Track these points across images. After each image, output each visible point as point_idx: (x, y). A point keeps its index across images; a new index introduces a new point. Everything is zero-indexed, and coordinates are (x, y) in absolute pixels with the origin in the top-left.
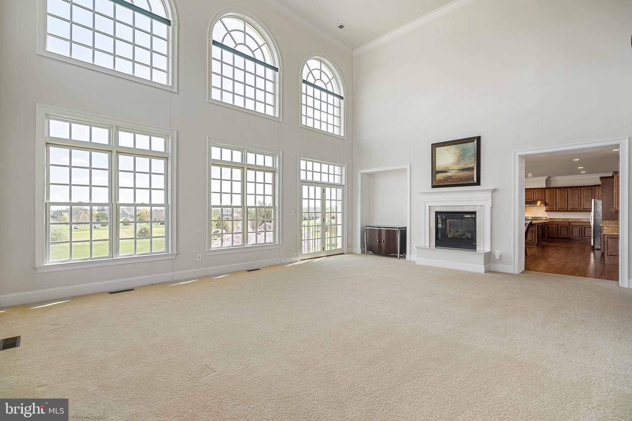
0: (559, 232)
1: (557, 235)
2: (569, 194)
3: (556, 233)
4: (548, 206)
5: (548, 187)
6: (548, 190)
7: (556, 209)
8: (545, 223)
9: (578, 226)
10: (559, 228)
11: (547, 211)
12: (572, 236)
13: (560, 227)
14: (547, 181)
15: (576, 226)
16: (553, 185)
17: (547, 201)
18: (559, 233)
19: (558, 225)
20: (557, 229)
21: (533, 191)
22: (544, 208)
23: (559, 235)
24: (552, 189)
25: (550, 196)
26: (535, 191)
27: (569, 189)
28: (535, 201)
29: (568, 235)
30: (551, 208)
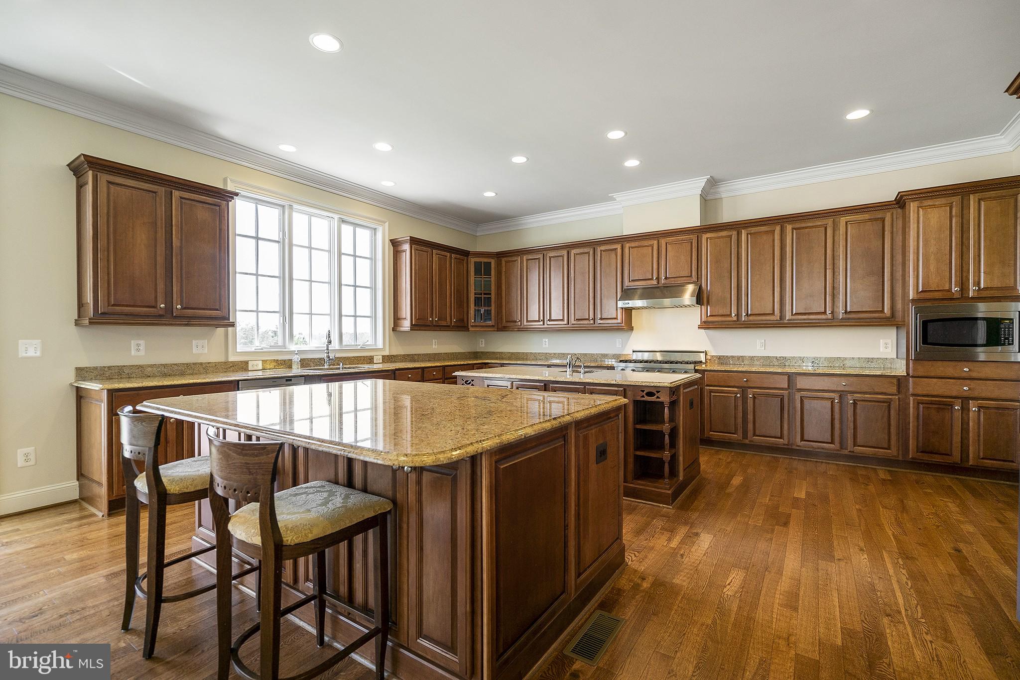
0: (750, 417)
1: (740, 431)
2: (788, 249)
3: (740, 420)
4: (708, 303)
5: (712, 222)
6: (709, 235)
7: (738, 315)
8: (674, 390)
9: (826, 395)
10: (750, 402)
11: (706, 325)
12: (802, 439)
13: (754, 398)
14: (708, 200)
15: (816, 394)
16: (727, 215)
17: (707, 285)
18: (750, 426)
19: (744, 390)
20: (740, 408)
21: (655, 242)
22: (695, 315)
23: (750, 433)
24: (724, 233)
25: (717, 261)
26: (663, 242)
27: (789, 228)
28: (666, 287)
29: (785, 432)
30: (721, 312)
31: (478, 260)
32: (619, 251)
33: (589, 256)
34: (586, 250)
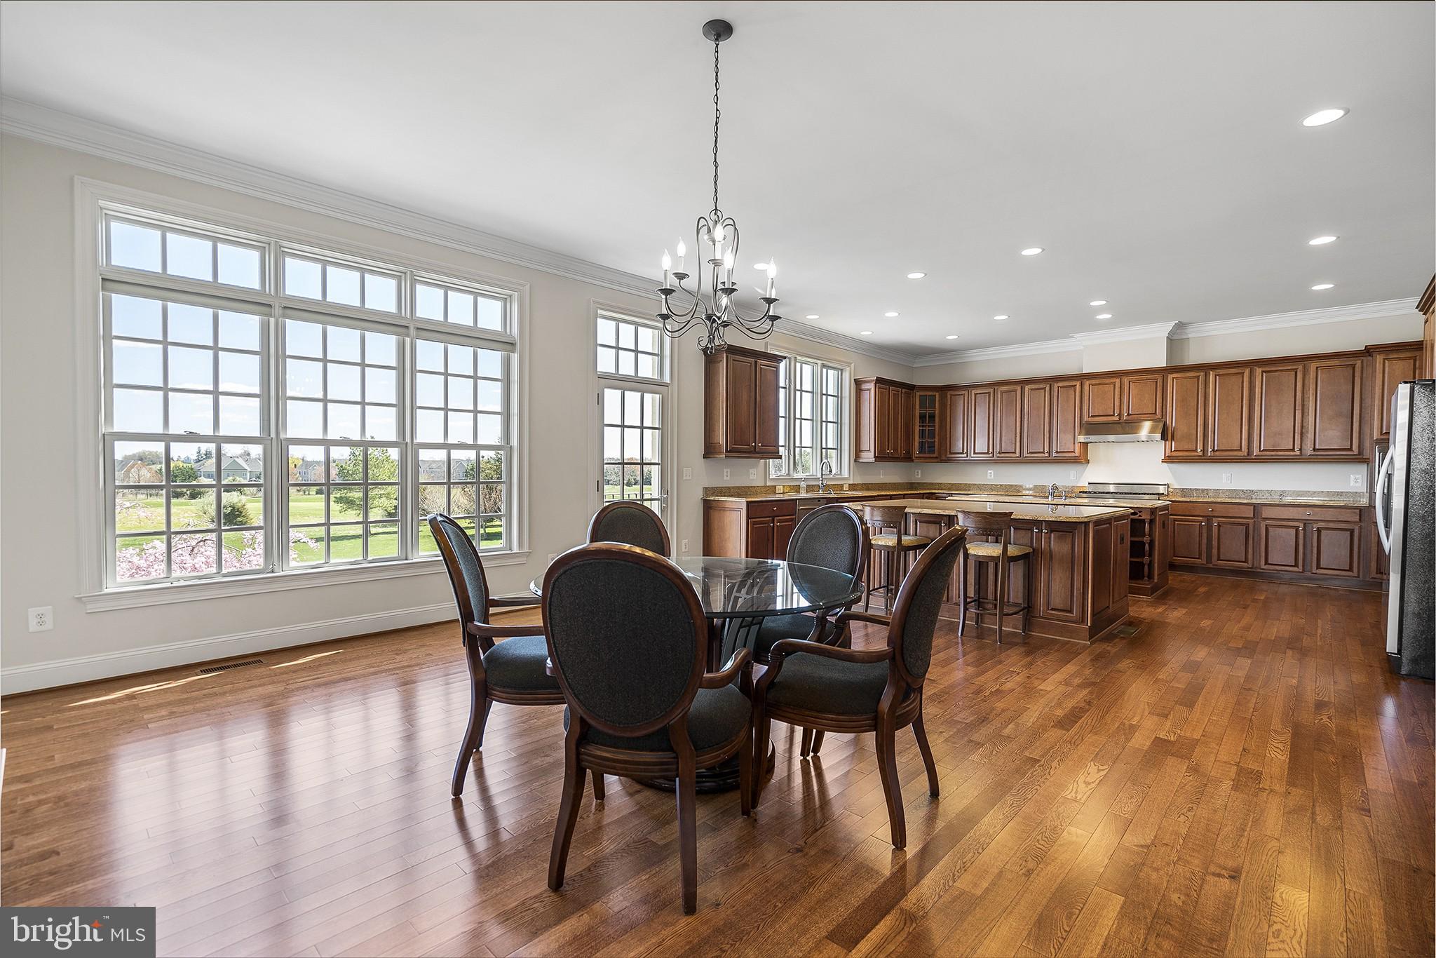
0: (1215, 543)
1: (1204, 556)
2: (1257, 390)
3: (1204, 547)
4: (1173, 438)
5: (1177, 363)
6: (1175, 375)
7: (1204, 450)
8: (1153, 511)
9: (1291, 524)
10: (1215, 530)
11: (1169, 459)
12: (1267, 563)
13: (1219, 526)
14: (1174, 343)
15: (1282, 523)
16: (1194, 356)
17: (1172, 420)
18: (1215, 551)
19: (1209, 519)
20: (1205, 535)
21: (1118, 380)
22: (1159, 449)
23: (1215, 558)
24: (1192, 374)
25: (1183, 401)
26: (1126, 380)
27: (1258, 371)
28: (1127, 422)
29: (1250, 557)
30: (1186, 448)
31: (922, 393)
32: (1078, 388)
33: (1045, 391)
34: (1041, 386)
